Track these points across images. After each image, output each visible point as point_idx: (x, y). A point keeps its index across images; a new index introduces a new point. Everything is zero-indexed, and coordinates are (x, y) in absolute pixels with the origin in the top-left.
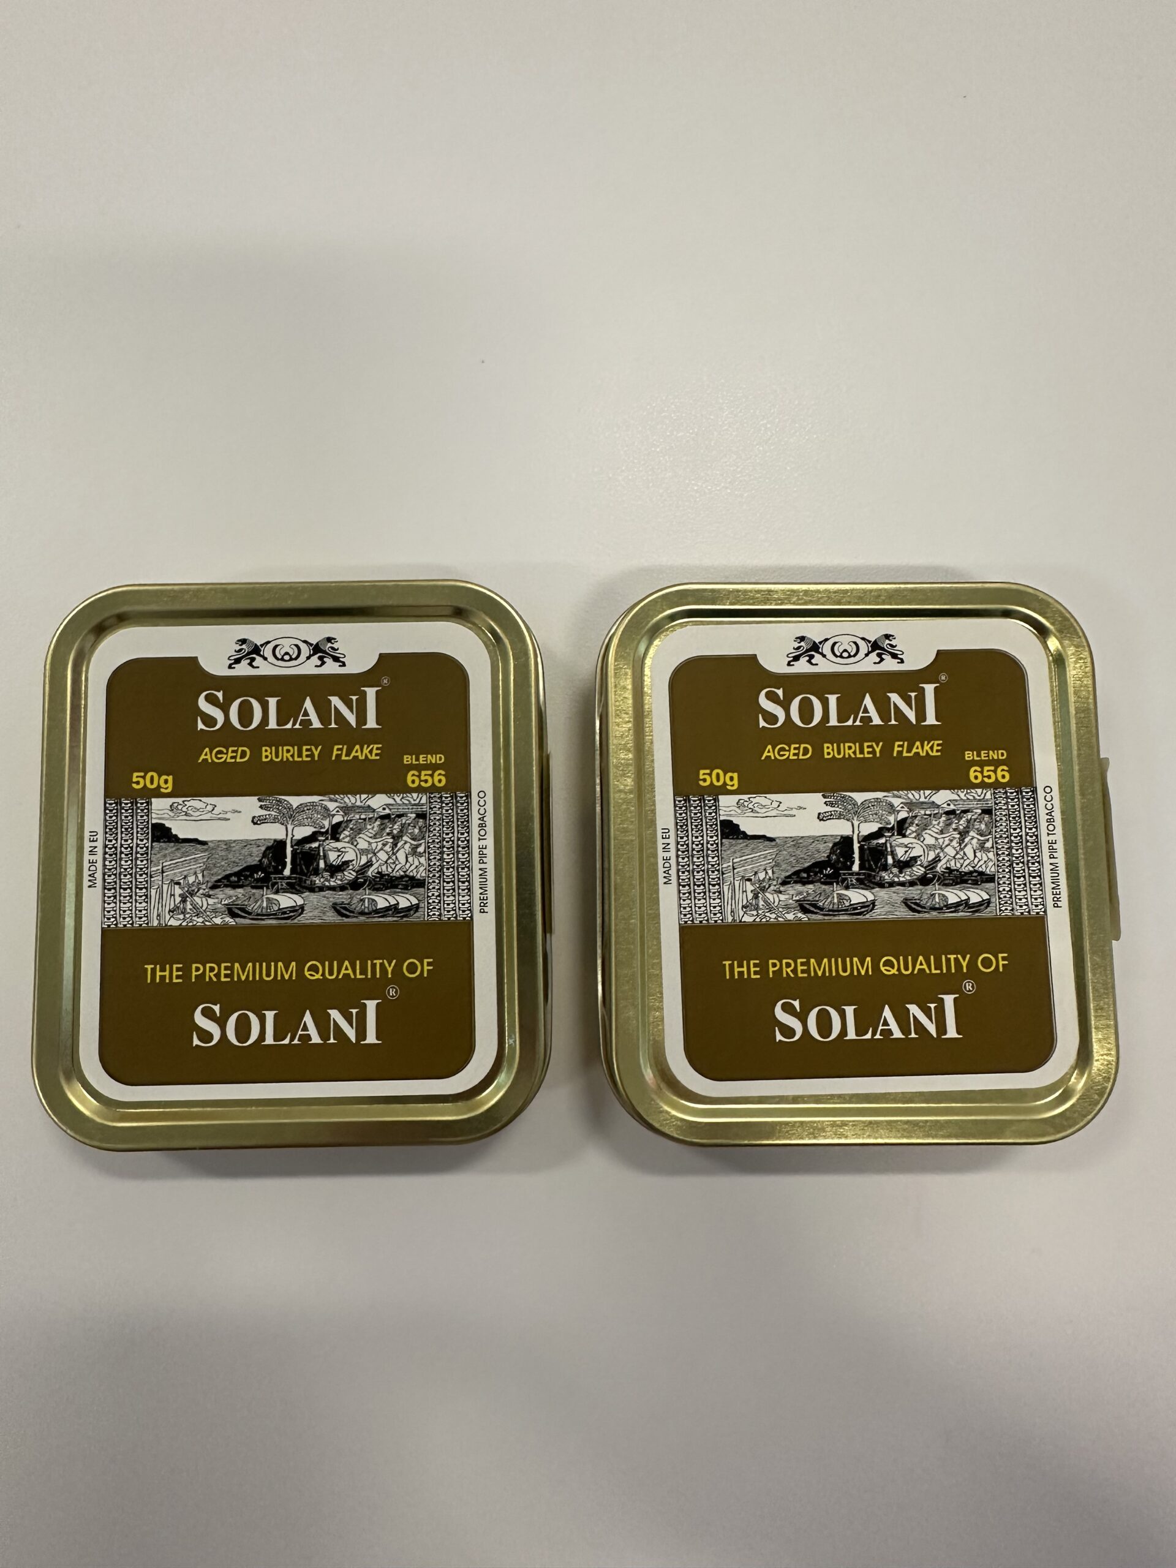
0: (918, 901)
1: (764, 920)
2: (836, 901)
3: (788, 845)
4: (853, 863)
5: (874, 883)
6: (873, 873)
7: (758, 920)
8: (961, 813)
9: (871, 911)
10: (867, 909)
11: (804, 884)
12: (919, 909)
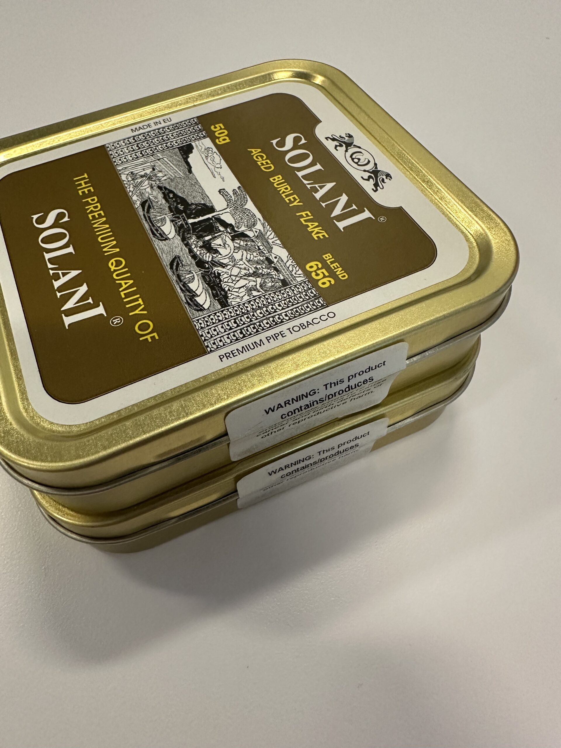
0: (181, 265)
1: (126, 185)
2: (158, 218)
3: (191, 181)
4: (194, 218)
5: (183, 235)
6: (191, 232)
7: (125, 182)
8: (273, 267)
9: (159, 240)
10: (160, 236)
11: (165, 198)
12: (174, 267)
